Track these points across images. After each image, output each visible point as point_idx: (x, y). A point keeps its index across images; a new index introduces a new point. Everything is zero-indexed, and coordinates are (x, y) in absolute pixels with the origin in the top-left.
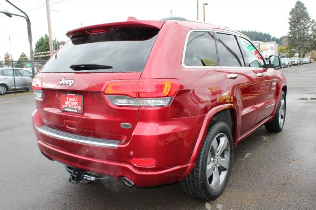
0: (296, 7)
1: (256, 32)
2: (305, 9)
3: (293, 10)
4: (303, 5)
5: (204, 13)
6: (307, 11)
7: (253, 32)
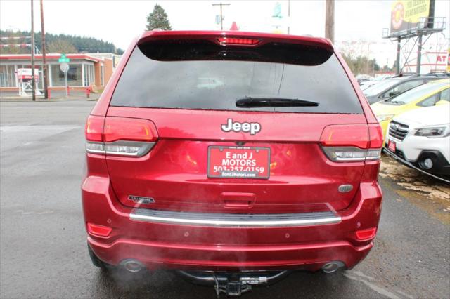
0: (155, 12)
1: (95, 40)
2: (165, 15)
3: (151, 15)
4: (163, 11)
5: (42, 10)
6: (168, 18)
7: (90, 39)
